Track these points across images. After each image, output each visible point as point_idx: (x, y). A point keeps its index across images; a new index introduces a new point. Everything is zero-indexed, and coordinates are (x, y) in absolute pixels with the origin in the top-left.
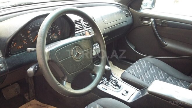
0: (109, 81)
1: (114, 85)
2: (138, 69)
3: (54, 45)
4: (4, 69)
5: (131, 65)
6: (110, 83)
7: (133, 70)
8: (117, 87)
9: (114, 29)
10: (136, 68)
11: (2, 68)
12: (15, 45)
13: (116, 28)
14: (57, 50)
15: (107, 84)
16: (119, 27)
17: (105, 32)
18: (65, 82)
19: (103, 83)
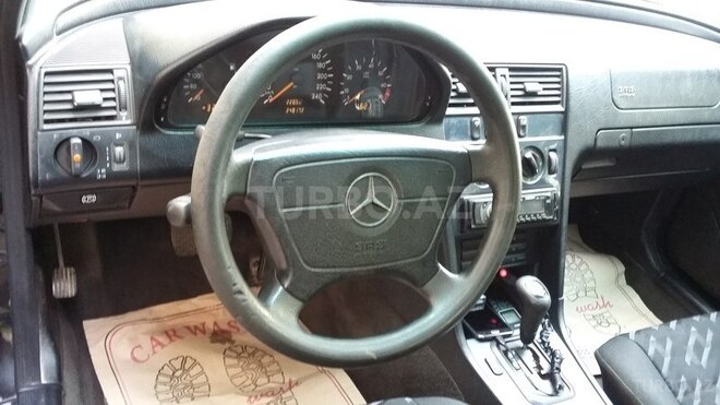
0: (531, 345)
1: (539, 367)
2: (699, 349)
3: (286, 145)
4: (124, 167)
5: (701, 312)
6: (527, 356)
7: (669, 344)
8: (546, 385)
9: (653, 140)
10: (691, 342)
11: (121, 161)
12: (197, 97)
13: (668, 139)
14: (285, 167)
15: (510, 355)
16: (688, 138)
17: (600, 144)
18: (281, 288)
19: (498, 344)
